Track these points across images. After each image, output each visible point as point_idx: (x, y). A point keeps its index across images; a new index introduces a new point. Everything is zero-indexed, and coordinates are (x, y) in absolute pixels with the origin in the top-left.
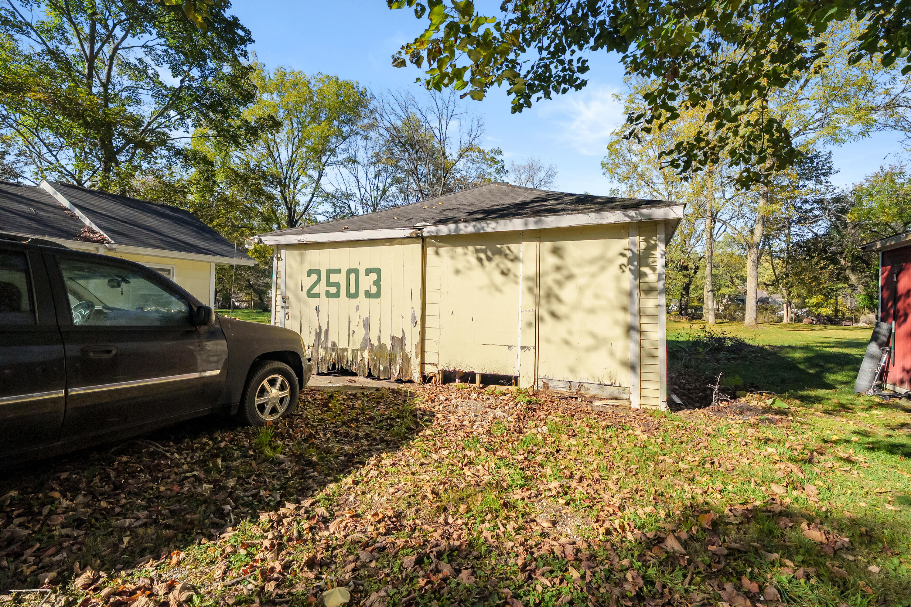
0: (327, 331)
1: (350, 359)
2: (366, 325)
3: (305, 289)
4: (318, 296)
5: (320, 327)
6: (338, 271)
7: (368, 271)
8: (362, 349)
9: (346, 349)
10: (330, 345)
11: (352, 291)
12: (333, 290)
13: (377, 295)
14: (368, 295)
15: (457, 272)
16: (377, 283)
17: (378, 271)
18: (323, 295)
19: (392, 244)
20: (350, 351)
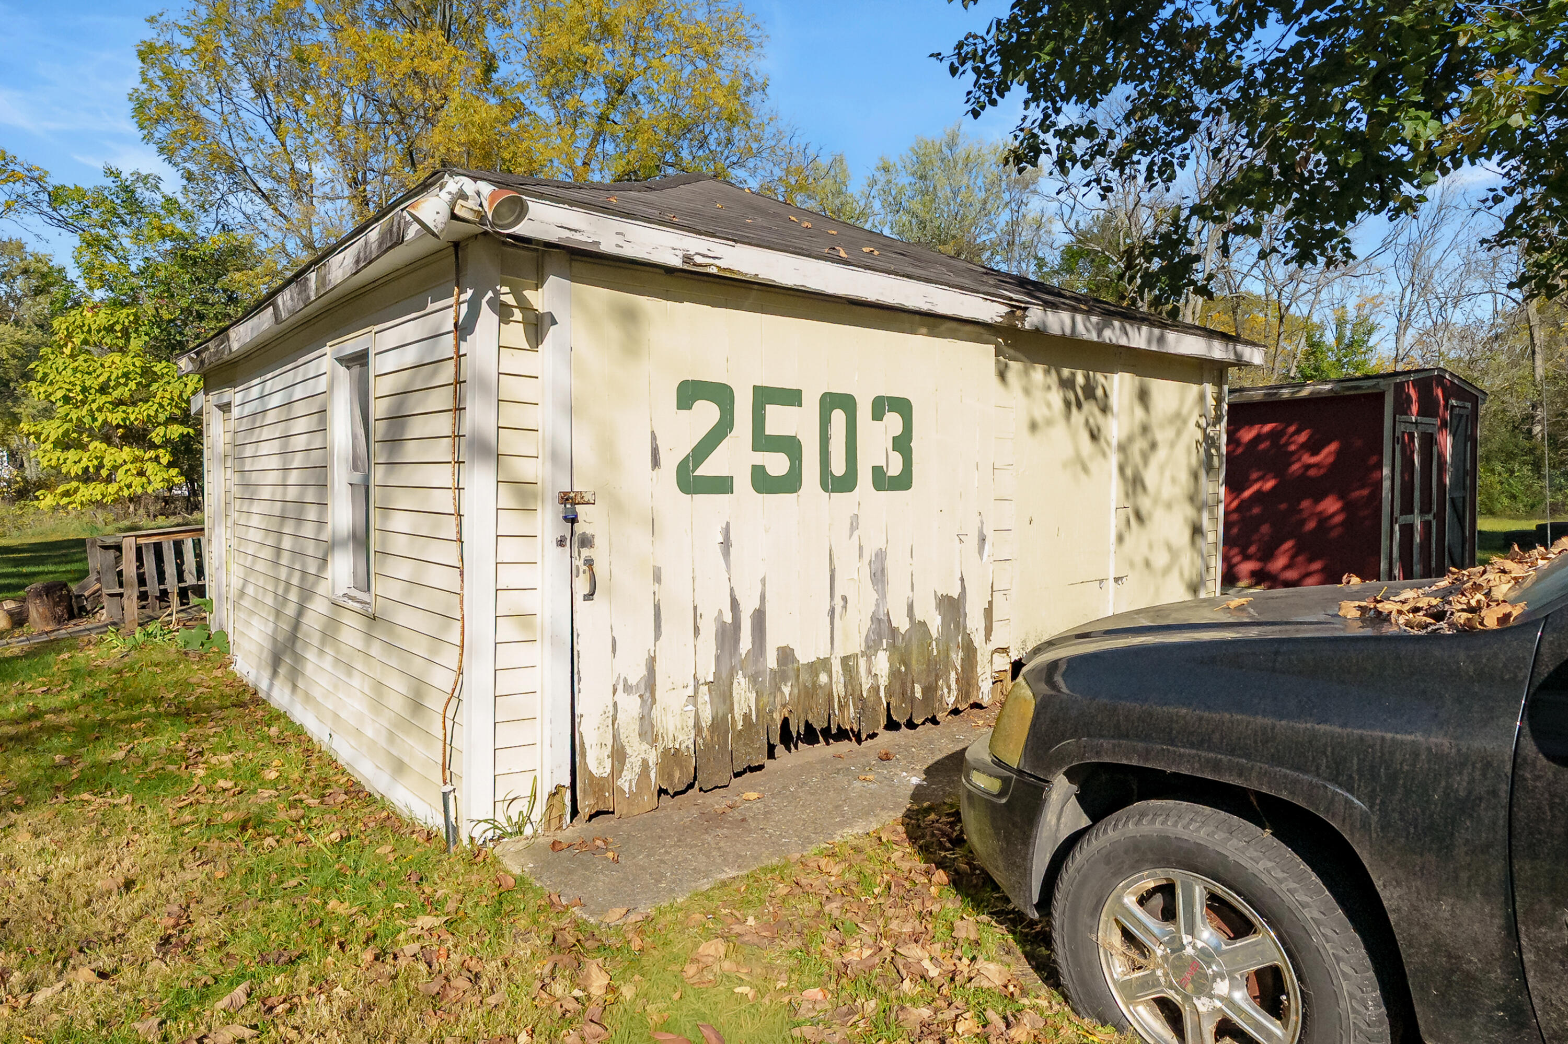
0: (759, 617)
1: (839, 689)
2: (879, 577)
3: (670, 462)
4: (722, 485)
5: (735, 605)
6: (792, 397)
7: (881, 406)
8: (871, 649)
9: (824, 664)
10: (771, 662)
11: (838, 467)
12: (777, 464)
13: (903, 482)
14: (881, 480)
15: (1034, 426)
16: (903, 444)
17: (902, 407)
18: (743, 482)
19: (932, 333)
20: (837, 667)
